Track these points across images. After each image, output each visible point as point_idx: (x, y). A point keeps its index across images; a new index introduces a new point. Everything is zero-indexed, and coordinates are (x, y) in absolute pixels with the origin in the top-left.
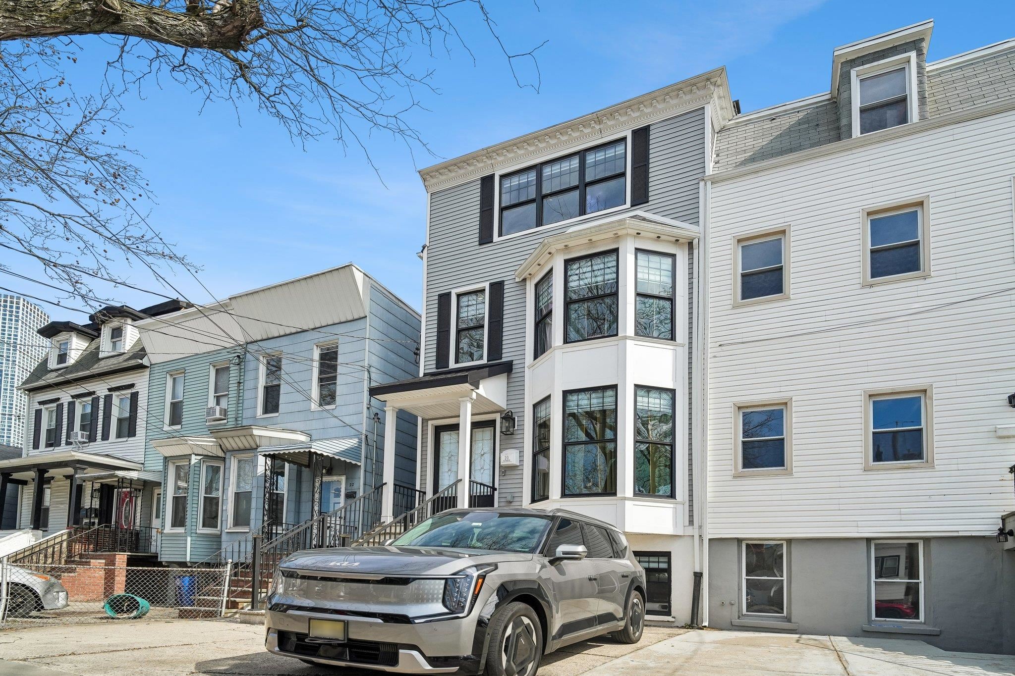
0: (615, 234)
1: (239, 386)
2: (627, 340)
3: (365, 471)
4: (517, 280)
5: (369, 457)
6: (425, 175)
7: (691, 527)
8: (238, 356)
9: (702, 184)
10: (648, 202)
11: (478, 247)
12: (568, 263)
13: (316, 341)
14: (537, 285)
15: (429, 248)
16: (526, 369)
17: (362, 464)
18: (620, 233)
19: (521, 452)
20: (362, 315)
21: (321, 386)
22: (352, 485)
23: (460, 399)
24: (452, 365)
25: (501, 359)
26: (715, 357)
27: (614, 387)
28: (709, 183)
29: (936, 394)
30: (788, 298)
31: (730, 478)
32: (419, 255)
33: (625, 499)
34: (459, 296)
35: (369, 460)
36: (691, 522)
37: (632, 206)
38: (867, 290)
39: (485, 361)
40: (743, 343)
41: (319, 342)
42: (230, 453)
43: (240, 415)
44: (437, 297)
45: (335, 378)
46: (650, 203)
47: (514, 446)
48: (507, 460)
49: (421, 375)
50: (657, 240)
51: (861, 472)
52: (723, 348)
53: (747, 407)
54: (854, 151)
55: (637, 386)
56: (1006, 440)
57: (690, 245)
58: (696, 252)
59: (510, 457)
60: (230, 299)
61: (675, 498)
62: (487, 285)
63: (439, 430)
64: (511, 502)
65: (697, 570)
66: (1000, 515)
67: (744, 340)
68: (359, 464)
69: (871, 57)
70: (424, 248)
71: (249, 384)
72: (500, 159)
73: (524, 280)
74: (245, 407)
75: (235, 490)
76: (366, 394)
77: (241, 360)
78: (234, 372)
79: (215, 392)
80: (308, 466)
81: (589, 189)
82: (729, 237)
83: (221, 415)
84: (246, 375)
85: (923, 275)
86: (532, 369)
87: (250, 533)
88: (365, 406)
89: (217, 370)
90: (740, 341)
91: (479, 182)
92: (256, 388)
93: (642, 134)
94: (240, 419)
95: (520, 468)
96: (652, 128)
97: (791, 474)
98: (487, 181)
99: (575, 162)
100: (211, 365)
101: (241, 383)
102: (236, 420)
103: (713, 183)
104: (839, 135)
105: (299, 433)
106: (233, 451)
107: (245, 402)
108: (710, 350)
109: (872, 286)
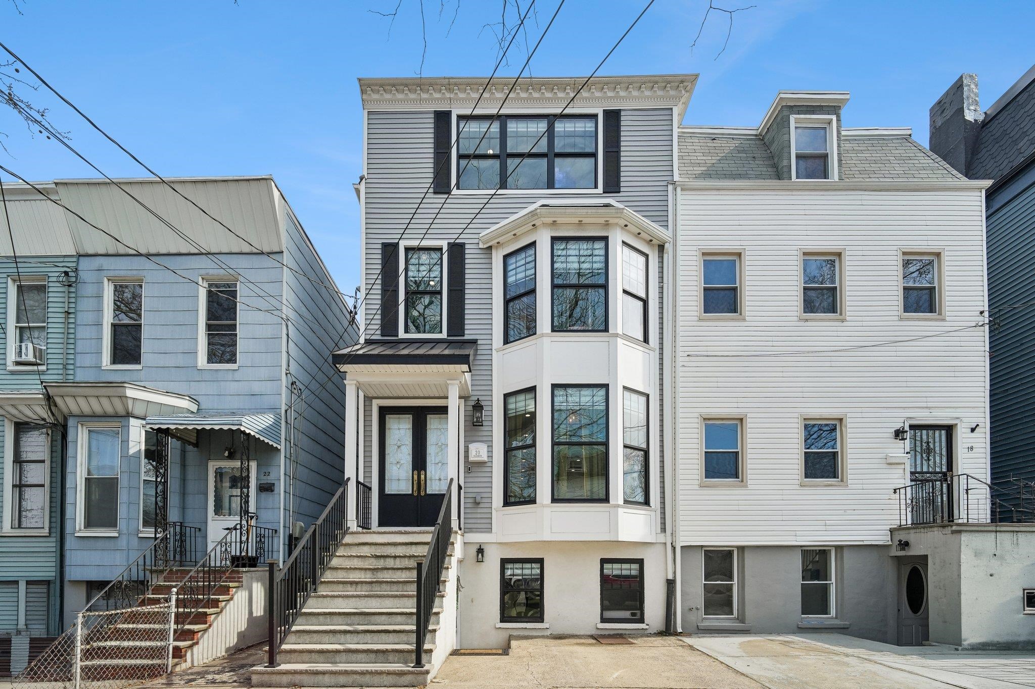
0: (607, 221)
1: (67, 318)
2: (618, 338)
3: (287, 456)
4: (481, 246)
5: (288, 438)
6: (366, 86)
7: (663, 535)
8: (66, 273)
9: (670, 188)
10: (619, 192)
11: (433, 195)
12: (555, 239)
13: (203, 272)
14: (507, 259)
15: (368, 181)
16: (494, 352)
17: (282, 446)
18: (610, 221)
19: (490, 447)
20: (277, 249)
21: (211, 335)
22: (267, 474)
23: (448, 382)
24: (402, 334)
25: (464, 336)
26: (683, 366)
27: (605, 386)
28: (679, 189)
29: (849, 423)
30: (744, 320)
31: (697, 487)
32: (356, 186)
33: (617, 506)
34: (408, 250)
35: (288, 443)
36: (663, 530)
37: (604, 192)
38: (802, 323)
39: (444, 335)
40: (707, 356)
41: (206, 274)
42: (77, 419)
43: (72, 362)
44: (380, 246)
45: (233, 327)
46: (621, 194)
47: (482, 439)
48: (475, 455)
49: (362, 341)
50: (638, 237)
51: (797, 487)
52: (690, 358)
53: (709, 419)
54: (794, 193)
55: (626, 388)
56: (893, 466)
57: (661, 248)
58: (665, 256)
59: (478, 452)
60: (56, 184)
61: (649, 506)
62: (444, 244)
63: (384, 412)
64: (479, 503)
65: (670, 577)
66: (888, 527)
67: (709, 353)
68: (279, 447)
69: (805, 109)
70: (361, 179)
71: (85, 317)
72: (461, 95)
73: (490, 247)
74: (78, 350)
75: (85, 475)
76: (284, 355)
77: (70, 280)
78: (56, 295)
79: (18, 322)
80: (196, 445)
81: (558, 161)
82: (695, 248)
83: (35, 357)
84: (79, 303)
85: (841, 317)
86: (501, 353)
87: (119, 539)
88: (284, 371)
89: (20, 288)
90: (705, 353)
91: (432, 116)
92: (99, 325)
93: (613, 118)
94: (71, 367)
95: (489, 464)
96: (622, 113)
97: (747, 486)
98: (442, 118)
99: (543, 126)
100: (9, 278)
101: (69, 313)
102: (65, 368)
103: (682, 190)
104: (779, 173)
105: (187, 398)
106: (82, 417)
107: (79, 343)
108: (681, 359)
109: (807, 320)
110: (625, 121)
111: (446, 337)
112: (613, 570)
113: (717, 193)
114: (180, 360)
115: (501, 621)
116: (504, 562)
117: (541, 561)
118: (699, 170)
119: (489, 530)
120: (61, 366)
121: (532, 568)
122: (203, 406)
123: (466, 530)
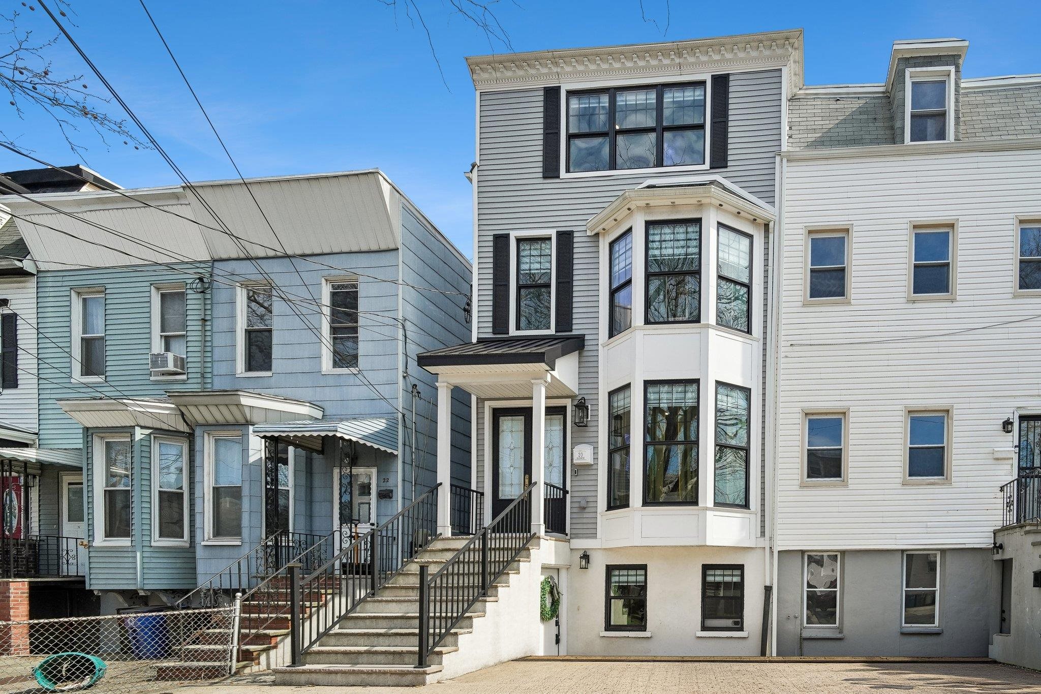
0: (699, 201)
1: (204, 326)
2: (710, 329)
3: (404, 462)
4: (589, 233)
5: (407, 443)
6: (474, 65)
7: (763, 539)
9: (778, 159)
10: (726, 167)
11: (541, 181)
12: (649, 224)
13: (324, 271)
14: (612, 245)
15: (480, 169)
16: (600, 347)
17: (399, 453)
18: (704, 201)
19: (596, 448)
20: (392, 246)
21: (334, 338)
22: (386, 480)
23: (533, 381)
24: (513, 332)
25: (571, 331)
26: (786, 357)
27: (697, 381)
28: (785, 160)
29: (955, 415)
30: (849, 303)
31: (797, 488)
32: (467, 175)
33: (707, 509)
34: (519, 241)
35: (407, 448)
36: (763, 534)
37: (711, 168)
38: (910, 305)
39: (552, 331)
40: (811, 345)
41: (329, 275)
42: (202, 428)
43: (209, 370)
44: (491, 238)
45: (355, 330)
46: (728, 169)
47: (587, 440)
48: (581, 457)
49: (474, 340)
50: (738, 217)
51: (901, 486)
52: (793, 348)
53: (813, 414)
54: (906, 160)
55: (718, 383)
56: (1000, 462)
57: (767, 226)
58: (771, 236)
59: (583, 454)
61: (749, 509)
62: (553, 233)
63: (497, 414)
64: (584, 508)
65: (768, 584)
66: (992, 529)
67: (812, 342)
68: (395, 453)
69: (921, 60)
70: (473, 166)
71: (220, 324)
72: (568, 69)
73: (597, 235)
74: (216, 357)
75: (212, 484)
76: (401, 357)
77: (205, 286)
78: (193, 302)
79: (163, 331)
80: (322, 452)
81: (667, 135)
82: (801, 226)
83: (175, 366)
84: (214, 309)
85: (951, 297)
86: (606, 348)
87: (242, 548)
88: (401, 374)
89: (163, 295)
90: (808, 342)
91: (542, 93)
92: (233, 331)
93: (721, 82)
94: (209, 375)
95: (594, 467)
96: (731, 78)
97: (847, 486)
98: (552, 94)
99: (652, 97)
100: (152, 287)
101: (206, 321)
102: (203, 377)
103: (788, 161)
104: (894, 137)
105: (308, 404)
106: (207, 426)
107: (216, 350)
108: (783, 349)
109: (914, 302)
110: (734, 87)
111: (554, 333)
112: (716, 577)
113: (826, 162)
114: (306, 366)
115: (606, 630)
116: (610, 569)
117: (644, 567)
118: (812, 137)
119: (594, 536)
120: (199, 375)
121: (636, 575)
122: (327, 413)
123: (573, 536)
